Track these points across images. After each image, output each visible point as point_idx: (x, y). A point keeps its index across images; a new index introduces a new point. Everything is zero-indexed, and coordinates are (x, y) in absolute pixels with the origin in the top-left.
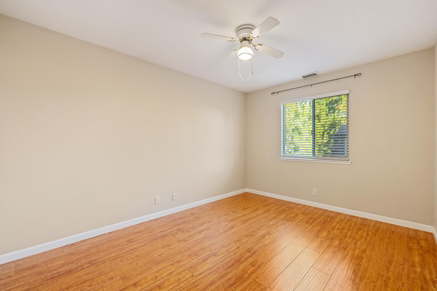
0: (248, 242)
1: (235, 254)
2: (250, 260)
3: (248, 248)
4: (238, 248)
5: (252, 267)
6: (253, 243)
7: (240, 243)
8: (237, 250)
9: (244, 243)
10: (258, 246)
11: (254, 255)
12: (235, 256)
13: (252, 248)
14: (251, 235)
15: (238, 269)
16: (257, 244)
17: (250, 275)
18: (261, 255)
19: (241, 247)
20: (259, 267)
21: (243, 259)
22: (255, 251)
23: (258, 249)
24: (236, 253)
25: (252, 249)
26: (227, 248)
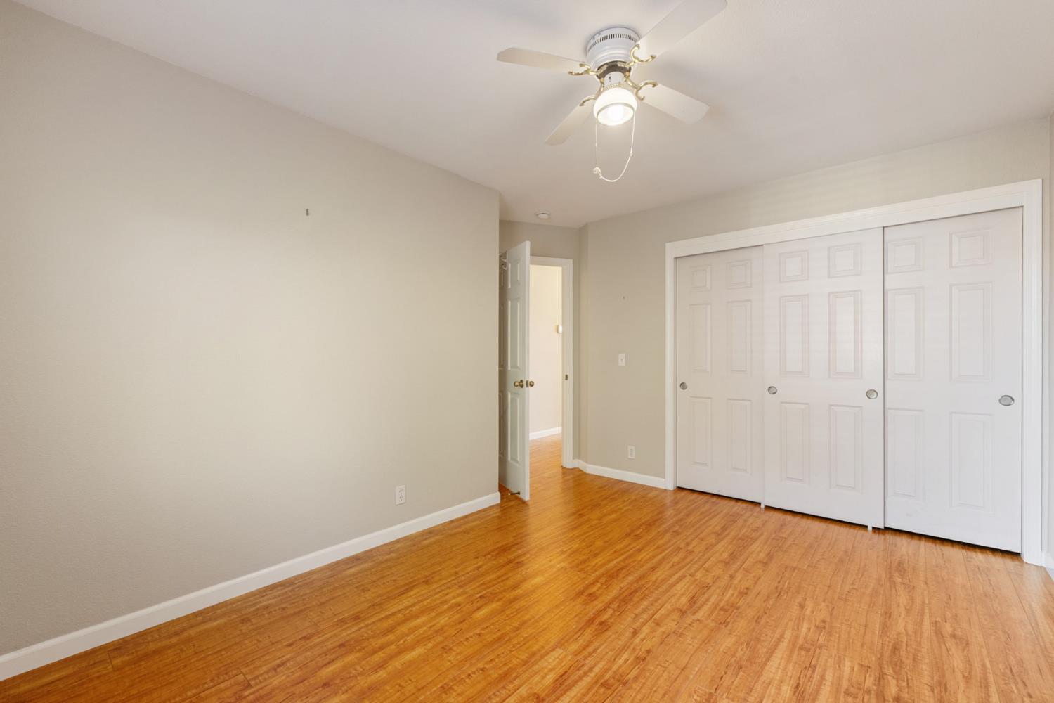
0: (611, 653)
1: (636, 615)
2: (598, 604)
3: (608, 633)
4: (635, 633)
5: (594, 592)
6: (595, 651)
7: (634, 649)
8: (635, 626)
9: (623, 649)
10: (581, 642)
11: (592, 616)
12: (636, 612)
13: (598, 634)
14: (606, 685)
15: (618, 588)
16: (584, 649)
17: (597, 581)
18: (575, 616)
19: (628, 634)
20: (581, 593)
21: (615, 605)
22: (589, 626)
23: (582, 631)
24: (635, 618)
25: (596, 630)
26: (664, 633)
